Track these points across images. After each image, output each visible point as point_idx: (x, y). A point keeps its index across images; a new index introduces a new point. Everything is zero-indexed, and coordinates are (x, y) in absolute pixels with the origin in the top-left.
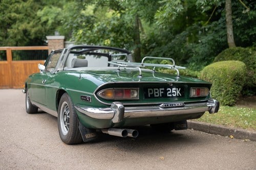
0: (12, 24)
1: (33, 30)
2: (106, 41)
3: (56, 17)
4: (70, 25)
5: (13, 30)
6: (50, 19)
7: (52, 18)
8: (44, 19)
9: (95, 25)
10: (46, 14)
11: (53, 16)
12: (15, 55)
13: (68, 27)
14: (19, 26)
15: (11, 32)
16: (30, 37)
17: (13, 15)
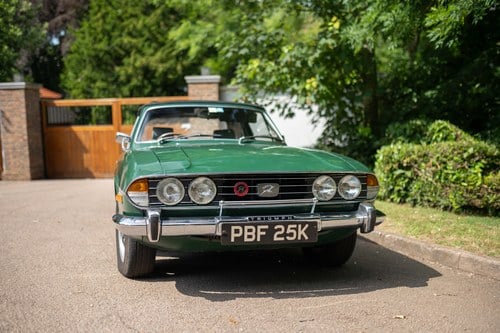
0: (124, 56)
1: (161, 68)
2: (308, 81)
3: (204, 41)
4: (234, 52)
5: (125, 67)
6: (193, 45)
7: (197, 44)
8: (182, 45)
9: (285, 50)
10: (185, 36)
11: (199, 38)
12: (127, 114)
13: (229, 55)
14: (135, 60)
15: (123, 73)
16: (154, 81)
17: (126, 40)
